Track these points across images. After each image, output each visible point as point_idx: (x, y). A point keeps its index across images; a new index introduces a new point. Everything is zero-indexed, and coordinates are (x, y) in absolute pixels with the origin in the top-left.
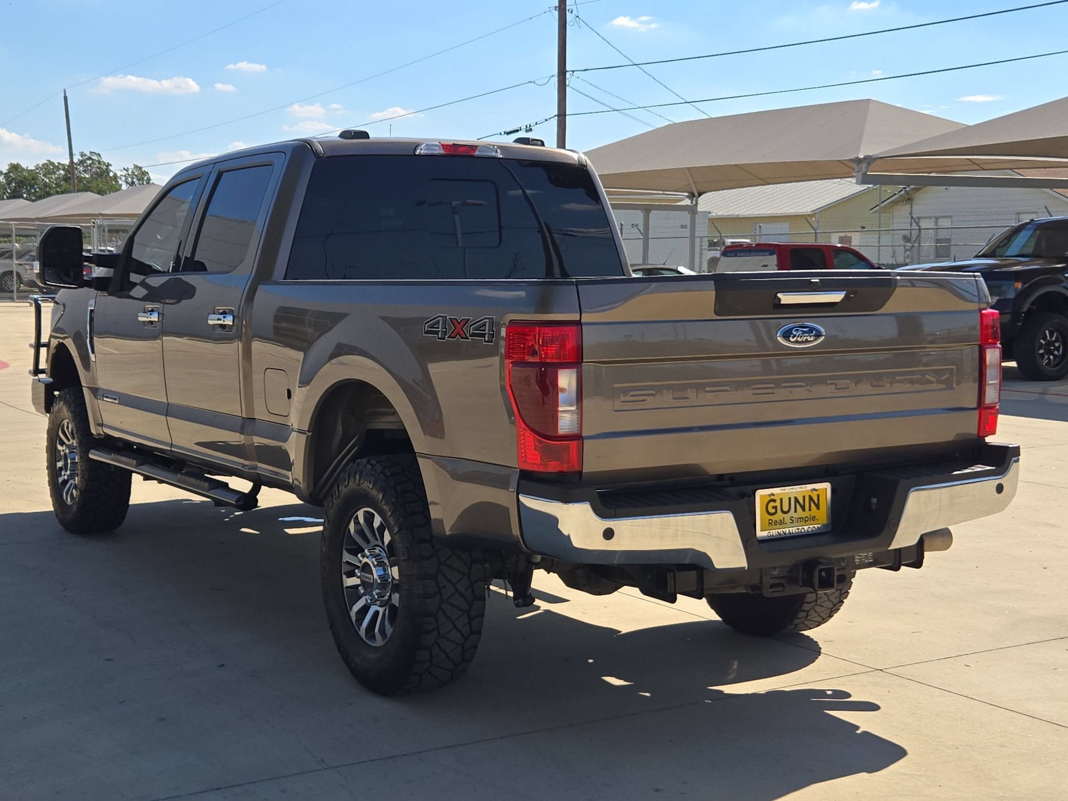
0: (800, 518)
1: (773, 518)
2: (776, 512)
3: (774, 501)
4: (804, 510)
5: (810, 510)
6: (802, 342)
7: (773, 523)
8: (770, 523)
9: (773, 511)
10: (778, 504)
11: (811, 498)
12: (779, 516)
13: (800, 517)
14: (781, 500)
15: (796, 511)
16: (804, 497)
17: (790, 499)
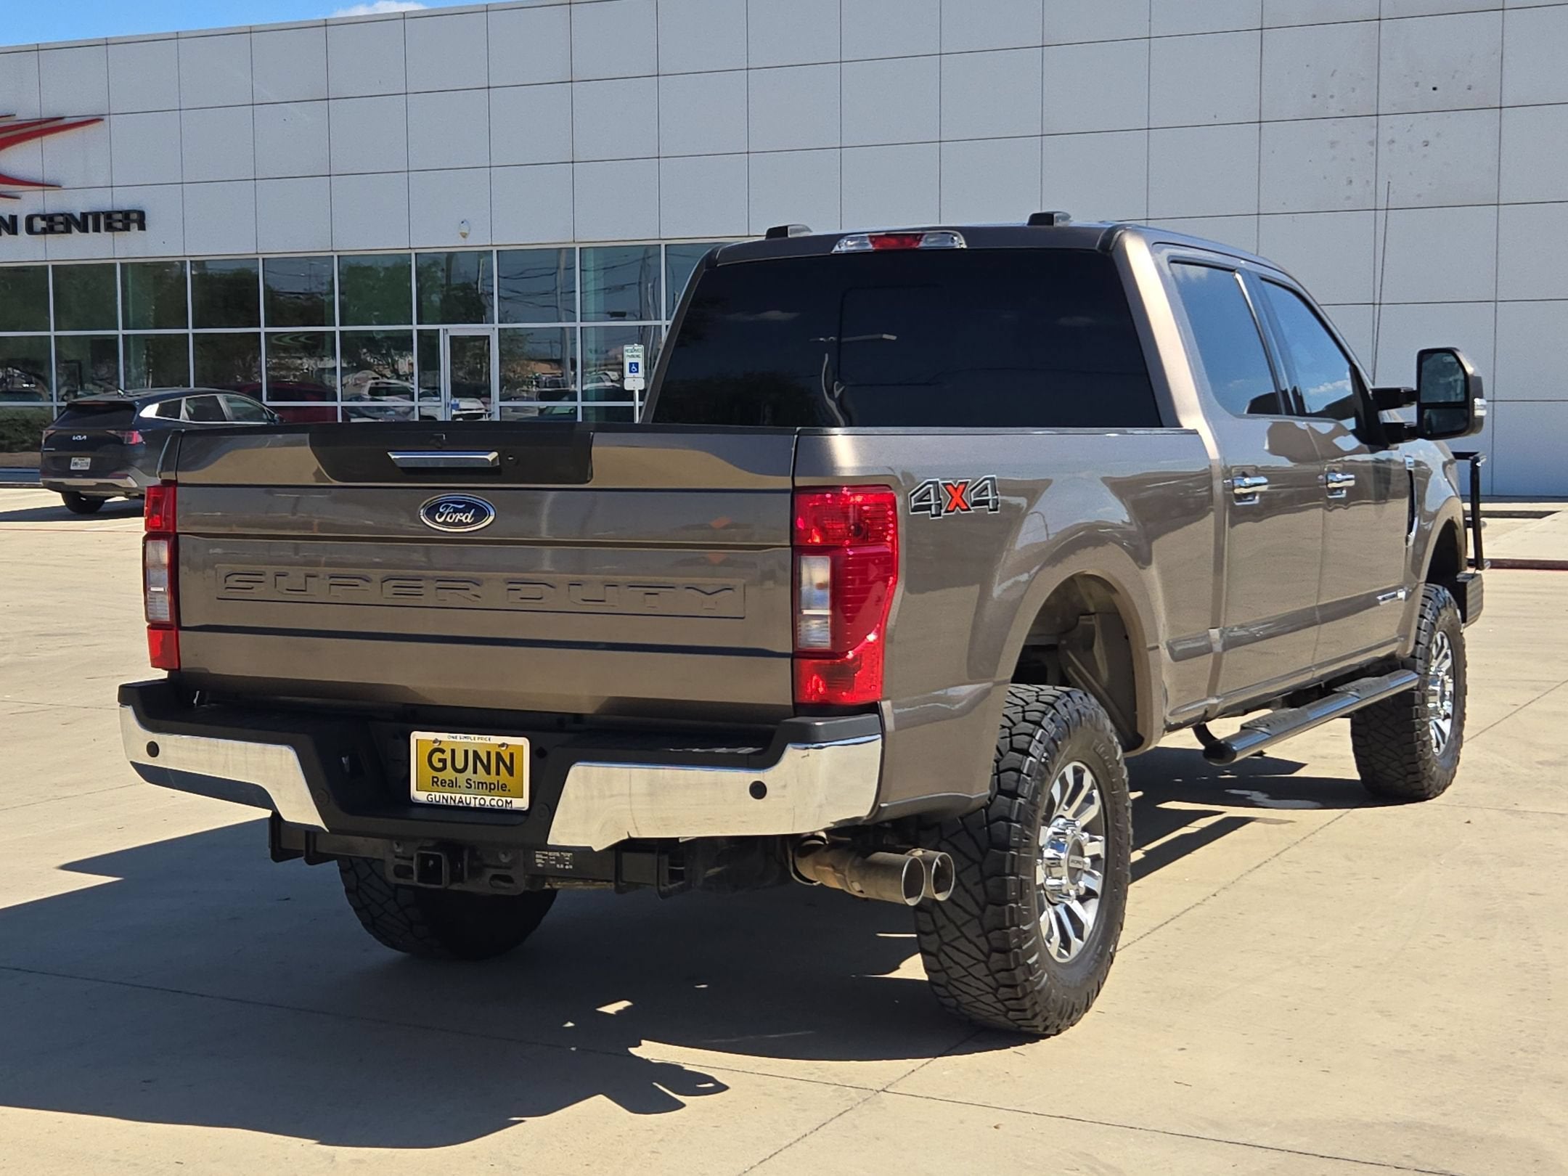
0: (482, 783)
1: (441, 775)
2: (444, 768)
3: (443, 751)
4: (488, 772)
5: (498, 773)
6: (454, 524)
7: (439, 783)
8: (433, 782)
9: (440, 765)
10: (448, 756)
11: (498, 754)
12: (449, 774)
13: (483, 781)
14: (453, 751)
15: (475, 772)
16: (489, 754)
17: (466, 752)
